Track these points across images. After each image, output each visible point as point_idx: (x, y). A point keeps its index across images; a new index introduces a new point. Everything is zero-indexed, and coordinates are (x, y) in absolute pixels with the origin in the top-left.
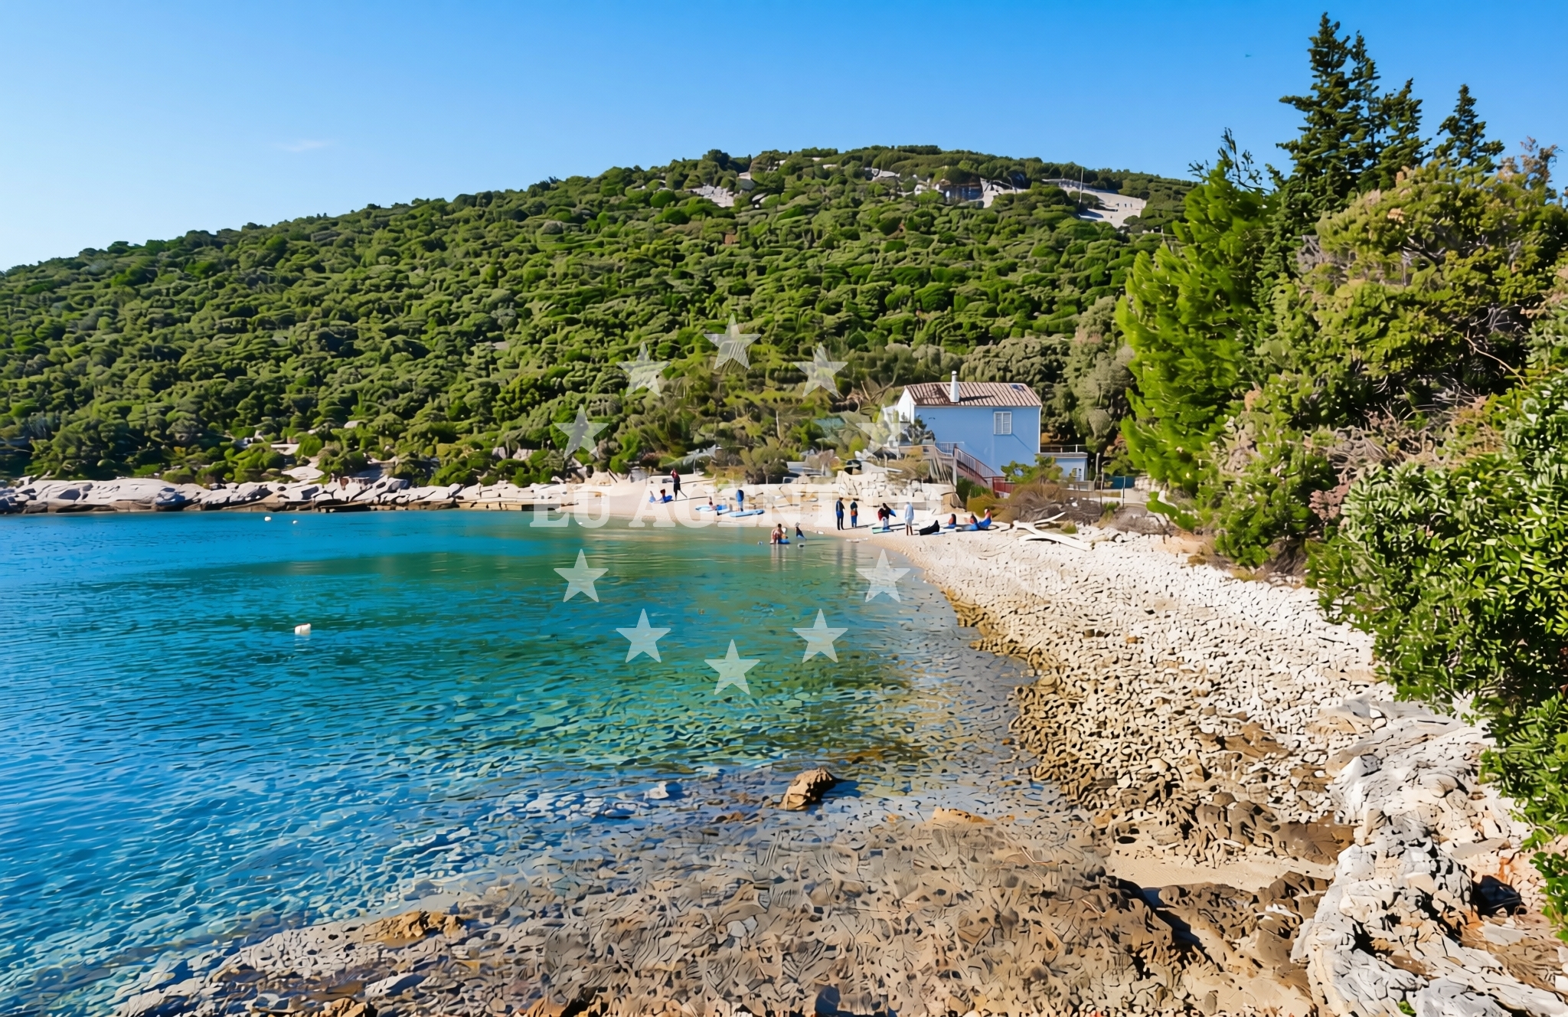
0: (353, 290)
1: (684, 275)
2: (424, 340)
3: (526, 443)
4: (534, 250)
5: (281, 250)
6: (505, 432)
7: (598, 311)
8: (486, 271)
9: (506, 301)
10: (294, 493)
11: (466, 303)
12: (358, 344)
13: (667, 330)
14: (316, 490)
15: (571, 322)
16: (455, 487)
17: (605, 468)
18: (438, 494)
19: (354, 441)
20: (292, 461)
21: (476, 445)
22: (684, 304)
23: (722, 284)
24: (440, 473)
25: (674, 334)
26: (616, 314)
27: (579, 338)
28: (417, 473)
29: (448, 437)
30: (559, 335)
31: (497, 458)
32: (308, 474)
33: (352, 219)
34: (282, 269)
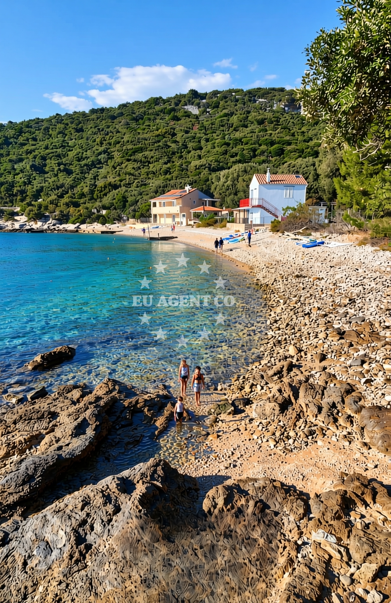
0: (47, 148)
1: (175, 142)
2: (72, 168)
3: (104, 208)
4: (118, 132)
5: (21, 132)
6: (98, 204)
7: (139, 156)
8: (98, 140)
9: (105, 152)
10: (17, 226)
11: (89, 153)
12: (47, 169)
13: (166, 163)
14: (26, 224)
15: (128, 160)
16: (78, 224)
17: (134, 217)
18: (71, 227)
19: (40, 206)
20: (17, 214)
21: (87, 208)
22: (174, 153)
23: (190, 145)
24: (72, 219)
25: (169, 165)
26: (145, 157)
27: (130, 167)
28: (64, 219)
29: (76, 205)
30: (123, 166)
31: (94, 213)
32: (22, 219)
33: (49, 120)
34: (21, 139)
